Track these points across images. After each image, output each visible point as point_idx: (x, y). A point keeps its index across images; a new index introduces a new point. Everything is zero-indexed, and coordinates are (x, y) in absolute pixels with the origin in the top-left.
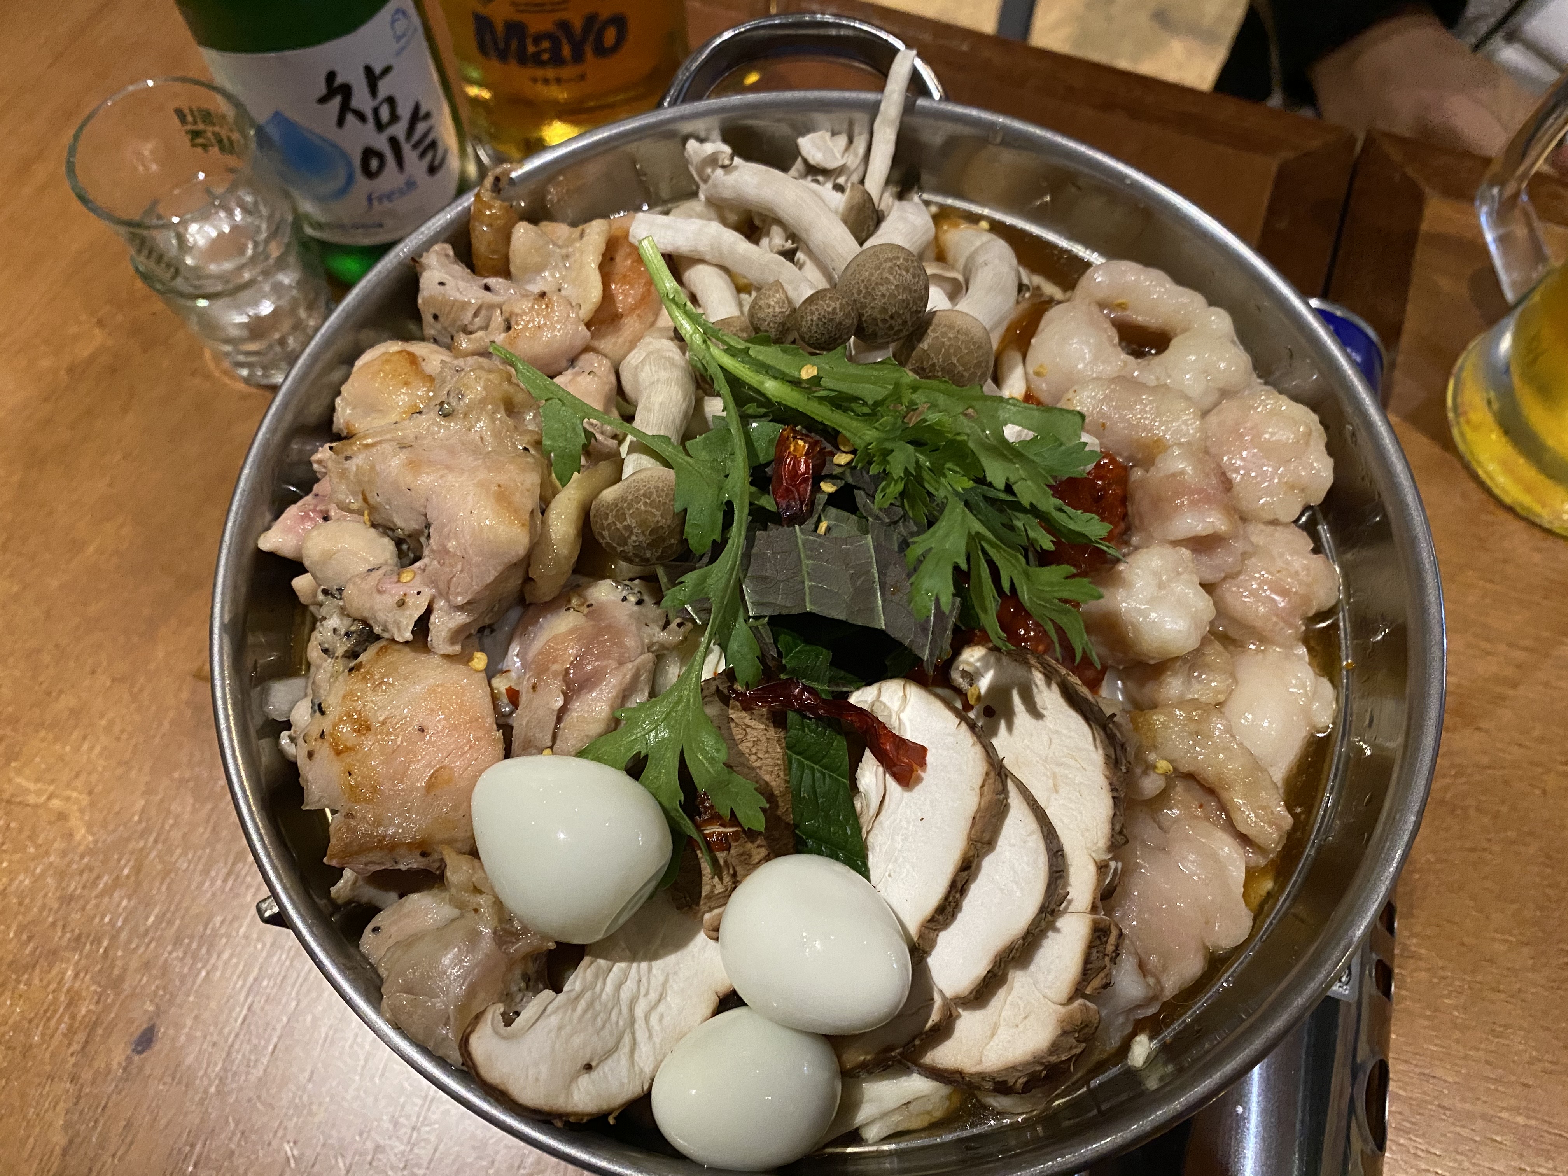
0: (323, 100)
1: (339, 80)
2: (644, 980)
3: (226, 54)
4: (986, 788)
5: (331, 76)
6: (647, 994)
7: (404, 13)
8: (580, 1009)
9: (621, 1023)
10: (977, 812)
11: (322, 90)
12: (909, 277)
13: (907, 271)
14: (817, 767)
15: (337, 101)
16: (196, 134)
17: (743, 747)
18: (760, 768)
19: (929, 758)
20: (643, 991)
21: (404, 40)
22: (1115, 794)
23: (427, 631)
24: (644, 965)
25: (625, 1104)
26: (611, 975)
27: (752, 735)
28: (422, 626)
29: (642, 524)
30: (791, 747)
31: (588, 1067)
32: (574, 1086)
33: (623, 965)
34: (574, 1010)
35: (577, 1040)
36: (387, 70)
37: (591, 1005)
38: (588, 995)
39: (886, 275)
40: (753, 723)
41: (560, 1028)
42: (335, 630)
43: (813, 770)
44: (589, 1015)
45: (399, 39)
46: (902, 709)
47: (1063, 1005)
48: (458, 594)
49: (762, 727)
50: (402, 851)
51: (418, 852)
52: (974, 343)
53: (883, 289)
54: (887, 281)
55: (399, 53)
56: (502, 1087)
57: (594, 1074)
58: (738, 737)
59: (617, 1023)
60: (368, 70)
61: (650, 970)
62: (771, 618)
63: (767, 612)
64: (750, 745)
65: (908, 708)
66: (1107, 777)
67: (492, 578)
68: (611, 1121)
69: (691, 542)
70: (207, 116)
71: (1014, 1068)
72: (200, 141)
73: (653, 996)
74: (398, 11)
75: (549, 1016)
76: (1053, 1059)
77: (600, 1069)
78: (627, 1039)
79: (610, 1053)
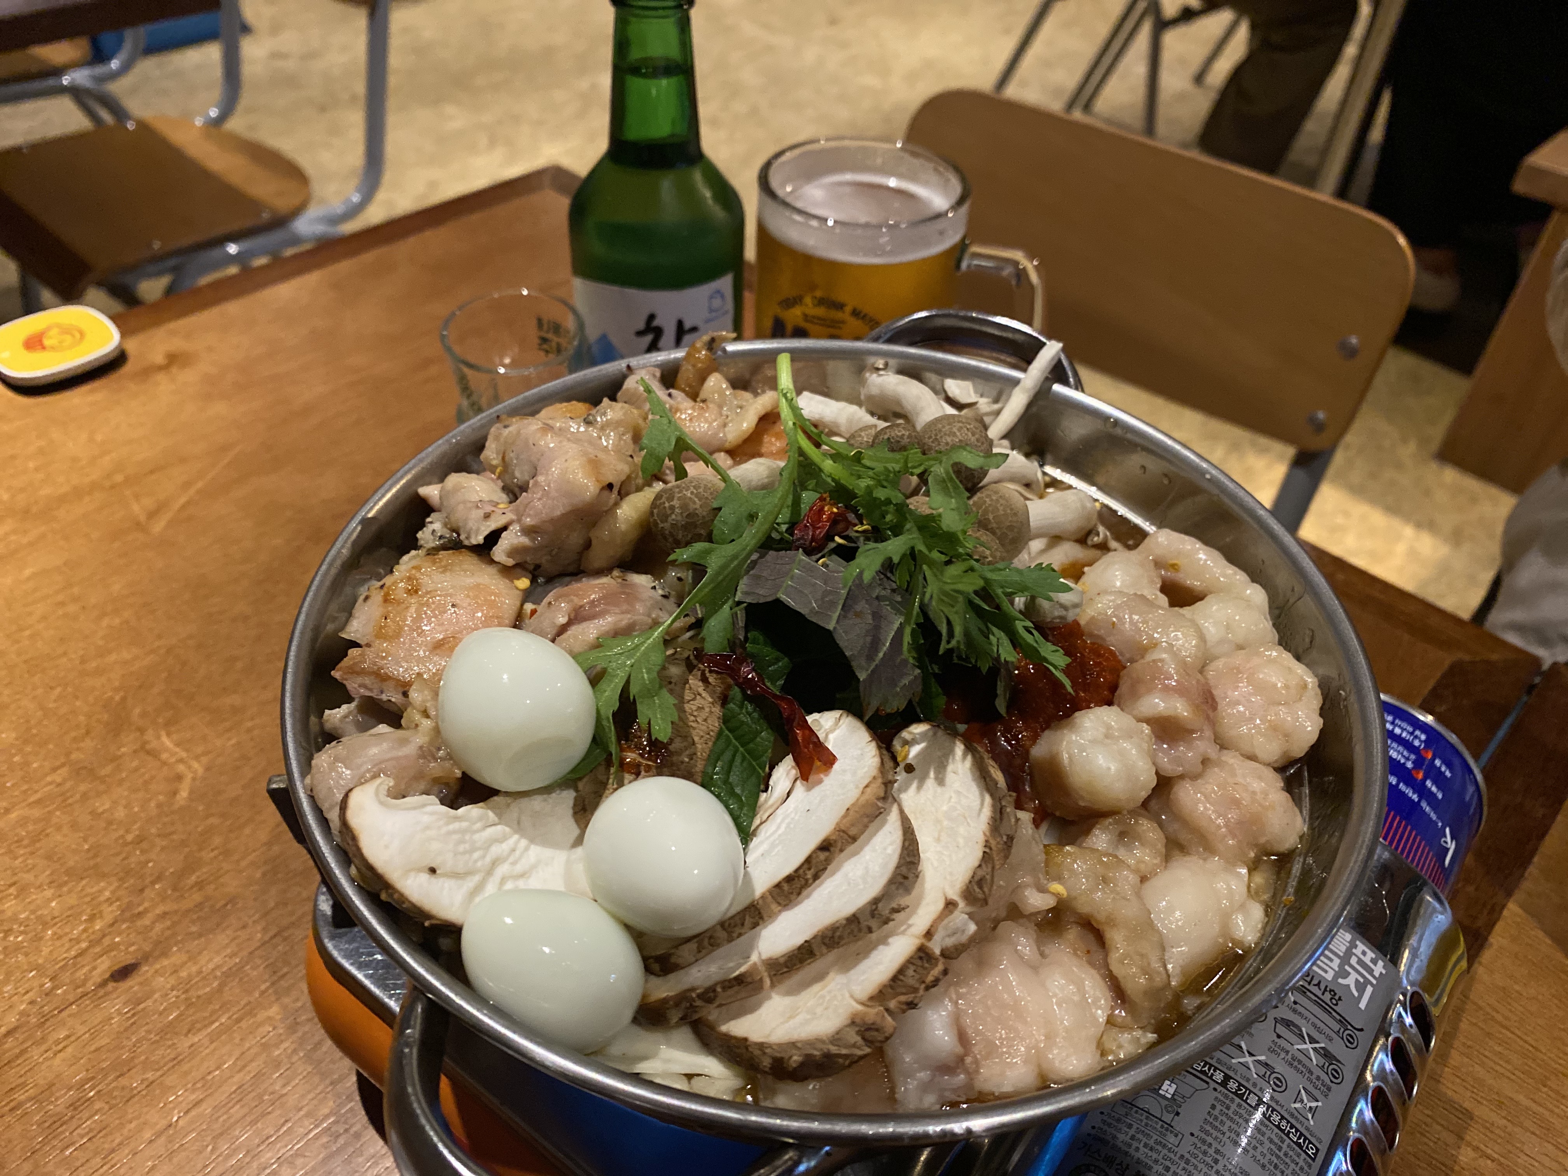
0: (640, 334)
1: (656, 323)
2: (518, 853)
3: (588, 283)
4: (868, 790)
5: (652, 317)
6: (514, 863)
7: (723, 297)
8: (451, 827)
9: (479, 864)
10: (853, 805)
11: (641, 326)
12: (973, 439)
13: (973, 435)
14: (741, 749)
15: (649, 338)
16: (544, 340)
17: (687, 707)
18: (694, 728)
19: (836, 766)
20: (511, 859)
21: (714, 314)
22: (987, 850)
23: (495, 543)
24: (524, 842)
25: (446, 921)
26: (493, 828)
27: (699, 702)
28: (493, 537)
29: (684, 507)
30: (726, 720)
31: (433, 871)
32: (413, 874)
33: (507, 829)
34: (448, 824)
35: (435, 846)
36: (694, 329)
37: (464, 832)
38: (465, 824)
39: (955, 430)
40: (704, 694)
41: (427, 828)
42: (434, 531)
43: (736, 751)
44: (456, 837)
45: (711, 310)
46: (832, 730)
47: (862, 1004)
48: (529, 516)
49: (710, 700)
50: (391, 684)
51: (401, 690)
52: (1012, 509)
53: (949, 439)
54: (954, 435)
55: (708, 321)
56: (356, 833)
57: (433, 879)
58: (687, 698)
59: (476, 861)
60: (680, 324)
61: (527, 849)
62: (750, 604)
63: (749, 600)
64: (694, 708)
65: (837, 732)
66: (985, 834)
67: (559, 513)
68: (427, 924)
69: (715, 532)
70: (557, 328)
71: (793, 1045)
72: (545, 346)
73: (519, 868)
74: (718, 292)
75: (426, 813)
76: (834, 1049)
77: (441, 880)
78: (477, 878)
79: (456, 875)
